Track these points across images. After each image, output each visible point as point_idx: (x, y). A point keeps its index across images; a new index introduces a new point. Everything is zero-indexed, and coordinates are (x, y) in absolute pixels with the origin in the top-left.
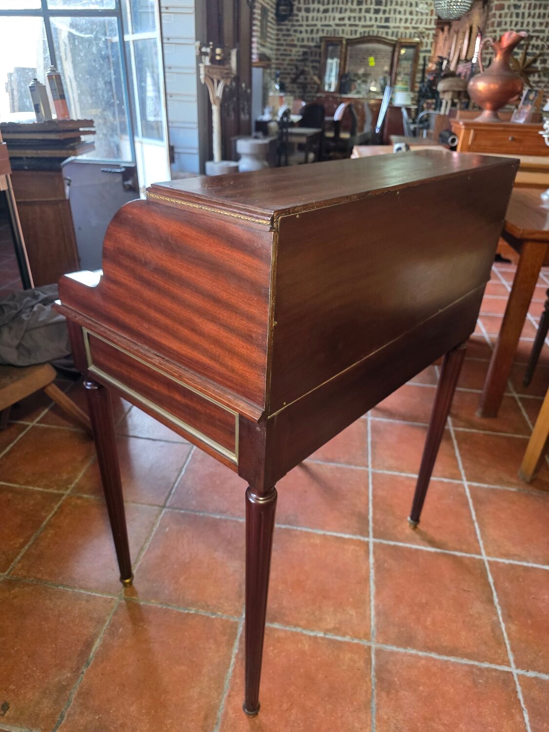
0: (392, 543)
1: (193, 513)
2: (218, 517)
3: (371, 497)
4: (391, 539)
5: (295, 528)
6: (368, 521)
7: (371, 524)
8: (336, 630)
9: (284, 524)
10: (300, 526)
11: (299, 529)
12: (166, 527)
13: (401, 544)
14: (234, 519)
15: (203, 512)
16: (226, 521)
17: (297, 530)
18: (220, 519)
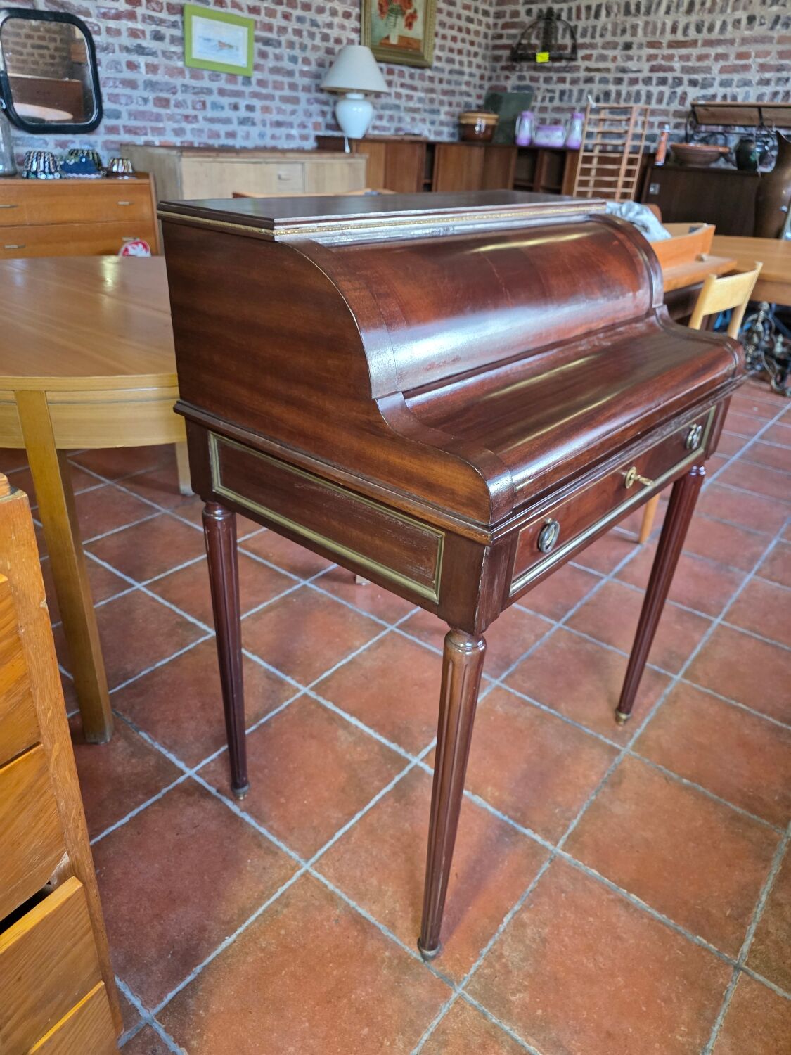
0: (394, 746)
1: (680, 928)
2: (634, 898)
3: (358, 816)
4: (389, 750)
5: (511, 822)
6: (396, 785)
7: (397, 778)
8: (526, 703)
9: (525, 835)
10: (502, 820)
11: (506, 818)
12: (730, 916)
13: (384, 740)
14: (606, 880)
15: (660, 921)
16: (621, 883)
17: (510, 817)
18: (630, 891)
